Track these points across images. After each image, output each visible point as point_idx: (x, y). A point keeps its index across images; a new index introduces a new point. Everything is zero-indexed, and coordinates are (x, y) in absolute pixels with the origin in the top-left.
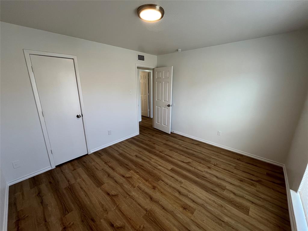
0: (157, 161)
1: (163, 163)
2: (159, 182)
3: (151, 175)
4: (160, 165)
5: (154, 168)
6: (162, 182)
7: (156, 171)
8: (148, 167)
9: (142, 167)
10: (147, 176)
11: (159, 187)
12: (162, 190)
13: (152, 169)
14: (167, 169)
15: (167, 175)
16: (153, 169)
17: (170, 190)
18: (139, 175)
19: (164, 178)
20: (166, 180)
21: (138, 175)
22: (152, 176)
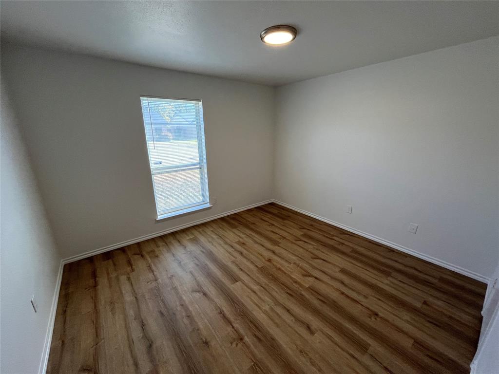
0: (257, 305)
1: (248, 296)
2: (262, 266)
3: (273, 276)
4: (254, 292)
5: (266, 287)
6: (259, 266)
7: (264, 280)
8: (278, 291)
9: (289, 291)
10: (279, 275)
11: (264, 260)
12: (260, 257)
13: (270, 285)
14: (243, 282)
15: (247, 273)
16: (268, 285)
17: (252, 256)
18: (291, 278)
19: (255, 269)
20: (252, 267)
21: (294, 279)
22: (271, 275)
